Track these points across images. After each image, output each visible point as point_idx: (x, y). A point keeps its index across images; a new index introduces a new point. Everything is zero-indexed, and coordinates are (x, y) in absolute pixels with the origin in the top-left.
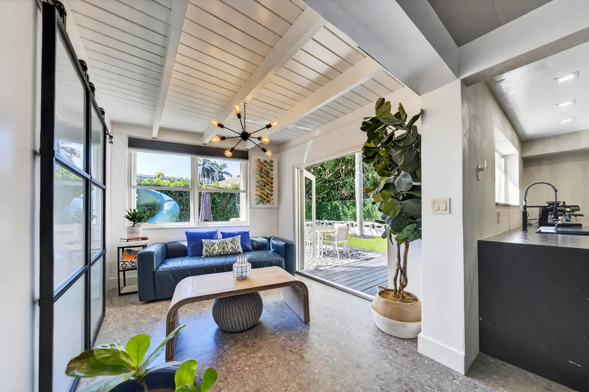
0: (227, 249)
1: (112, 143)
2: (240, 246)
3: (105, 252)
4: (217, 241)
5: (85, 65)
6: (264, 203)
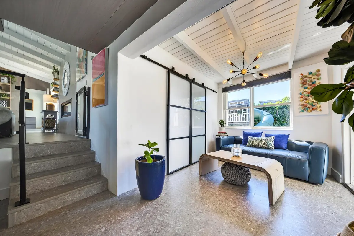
0: (261, 144)
1: (217, 93)
2: (273, 144)
3: (205, 135)
4: (256, 138)
5: (187, 75)
6: (309, 111)
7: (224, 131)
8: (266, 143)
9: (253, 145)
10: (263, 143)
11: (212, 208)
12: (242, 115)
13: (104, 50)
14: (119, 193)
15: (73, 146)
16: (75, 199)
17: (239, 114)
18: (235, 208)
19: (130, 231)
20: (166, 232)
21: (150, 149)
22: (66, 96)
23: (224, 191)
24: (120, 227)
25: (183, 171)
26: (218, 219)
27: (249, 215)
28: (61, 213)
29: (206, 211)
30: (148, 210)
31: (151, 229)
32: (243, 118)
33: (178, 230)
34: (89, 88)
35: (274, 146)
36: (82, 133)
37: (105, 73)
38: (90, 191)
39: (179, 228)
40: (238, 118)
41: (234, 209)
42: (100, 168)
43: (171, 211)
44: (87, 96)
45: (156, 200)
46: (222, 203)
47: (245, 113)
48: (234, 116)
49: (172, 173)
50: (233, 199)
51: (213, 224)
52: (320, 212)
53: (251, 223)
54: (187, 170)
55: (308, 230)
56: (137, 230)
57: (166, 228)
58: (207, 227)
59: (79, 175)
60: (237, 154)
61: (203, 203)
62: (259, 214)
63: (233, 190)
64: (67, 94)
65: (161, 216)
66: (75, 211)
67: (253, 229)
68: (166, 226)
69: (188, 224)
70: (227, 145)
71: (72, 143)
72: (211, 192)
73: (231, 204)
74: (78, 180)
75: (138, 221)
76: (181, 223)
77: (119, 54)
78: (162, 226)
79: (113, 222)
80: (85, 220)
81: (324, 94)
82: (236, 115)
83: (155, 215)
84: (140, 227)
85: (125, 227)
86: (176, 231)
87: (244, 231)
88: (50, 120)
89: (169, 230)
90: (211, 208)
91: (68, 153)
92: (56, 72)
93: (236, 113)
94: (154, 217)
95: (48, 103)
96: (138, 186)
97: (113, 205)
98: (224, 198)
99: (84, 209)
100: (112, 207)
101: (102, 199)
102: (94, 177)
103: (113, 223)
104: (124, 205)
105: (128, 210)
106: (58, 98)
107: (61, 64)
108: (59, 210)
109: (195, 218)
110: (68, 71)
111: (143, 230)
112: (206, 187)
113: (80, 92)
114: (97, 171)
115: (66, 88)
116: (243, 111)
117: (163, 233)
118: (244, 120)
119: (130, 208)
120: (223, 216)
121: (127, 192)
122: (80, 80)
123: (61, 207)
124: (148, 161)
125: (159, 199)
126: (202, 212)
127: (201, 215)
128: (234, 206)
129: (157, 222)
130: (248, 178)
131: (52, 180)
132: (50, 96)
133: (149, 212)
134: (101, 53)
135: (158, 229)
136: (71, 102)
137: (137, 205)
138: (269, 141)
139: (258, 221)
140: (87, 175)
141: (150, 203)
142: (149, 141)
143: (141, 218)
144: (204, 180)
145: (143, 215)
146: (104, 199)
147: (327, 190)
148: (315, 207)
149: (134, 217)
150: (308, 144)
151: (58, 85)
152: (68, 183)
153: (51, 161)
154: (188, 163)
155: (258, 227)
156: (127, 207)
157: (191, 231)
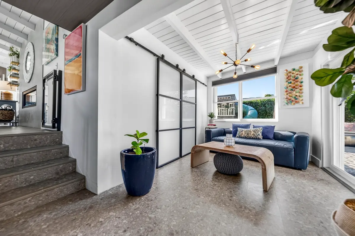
0: (250, 135)
1: (206, 86)
2: (261, 134)
3: (195, 128)
4: (245, 130)
5: (177, 65)
6: (292, 104)
7: (214, 124)
8: (255, 134)
9: (243, 135)
10: (252, 133)
11: (209, 199)
12: (229, 110)
13: (81, 27)
14: (100, 191)
15: (38, 140)
16: (40, 202)
17: (227, 108)
18: (232, 197)
19: (116, 233)
20: (160, 230)
21: (138, 140)
22: (29, 82)
23: (218, 181)
24: (102, 230)
25: (173, 164)
26: (216, 209)
27: (246, 203)
28: (19, 221)
29: (203, 202)
30: (137, 207)
31: (141, 228)
32: (230, 112)
33: (174, 226)
34: (60, 72)
35: (262, 136)
36: (51, 125)
37: (82, 54)
38: (62, 191)
39: (175, 223)
40: (225, 112)
41: (230, 198)
42: (75, 165)
43: (164, 206)
44: (57, 82)
45: (145, 196)
46: (218, 194)
47: (232, 108)
48: (222, 110)
49: (162, 166)
50: (228, 189)
51: (211, 216)
52: (309, 194)
53: (249, 210)
54: (178, 162)
55: (302, 212)
56: (125, 231)
57: (159, 225)
58: (205, 219)
59: (46, 173)
60: (230, 144)
61: (198, 195)
62: (256, 201)
63: (226, 179)
64: (30, 80)
65: (152, 212)
66: (40, 217)
67: (252, 217)
68: (160, 223)
69: (184, 218)
70: (218, 136)
71: (37, 135)
72: (205, 183)
73: (227, 193)
74: (45, 179)
75: (125, 221)
76: (176, 218)
77: (101, 33)
78: (155, 223)
79: (92, 225)
80: (55, 226)
81: (324, 78)
82: (223, 109)
83: (145, 212)
84: (128, 228)
85: (109, 230)
86: (172, 227)
87: (244, 219)
88: (6, 112)
89: (163, 227)
90: (207, 199)
91: (31, 148)
92: (15, 54)
93: (223, 107)
94: (144, 214)
95: (4, 91)
96: (123, 182)
97: (93, 205)
98: (219, 188)
99: (53, 214)
100: (91, 207)
101: (78, 199)
102: (66, 175)
103: (93, 227)
104: (106, 204)
105: (112, 209)
106: (18, 86)
107: (21, 45)
108: (16, 217)
109: (191, 211)
110: (32, 53)
111: (132, 231)
112: (199, 178)
113: (48, 77)
114: (71, 168)
115: (29, 74)
116: (229, 106)
117: (157, 231)
118: (231, 114)
119: (114, 208)
120: (221, 206)
121: (110, 189)
122: (48, 63)
123: (19, 213)
124: (137, 153)
125: (148, 194)
126: (198, 204)
127: (197, 207)
128: (230, 195)
129: (149, 220)
130: (241, 167)
131: (6, 181)
132: (7, 82)
133: (138, 209)
134: (77, 30)
135: (150, 228)
136: (35, 90)
137: (123, 203)
138: (258, 132)
139: (256, 208)
140: (57, 173)
141: (138, 199)
142: (137, 131)
143: (128, 217)
144: (196, 172)
145: (131, 214)
146: (81, 199)
147: (310, 174)
148: (304, 190)
149: (120, 217)
150: (292, 134)
151: (18, 70)
152: (31, 183)
153: (5, 158)
154: (178, 156)
155: (257, 213)
156: (111, 206)
157: (188, 226)
